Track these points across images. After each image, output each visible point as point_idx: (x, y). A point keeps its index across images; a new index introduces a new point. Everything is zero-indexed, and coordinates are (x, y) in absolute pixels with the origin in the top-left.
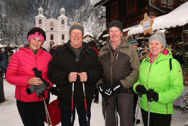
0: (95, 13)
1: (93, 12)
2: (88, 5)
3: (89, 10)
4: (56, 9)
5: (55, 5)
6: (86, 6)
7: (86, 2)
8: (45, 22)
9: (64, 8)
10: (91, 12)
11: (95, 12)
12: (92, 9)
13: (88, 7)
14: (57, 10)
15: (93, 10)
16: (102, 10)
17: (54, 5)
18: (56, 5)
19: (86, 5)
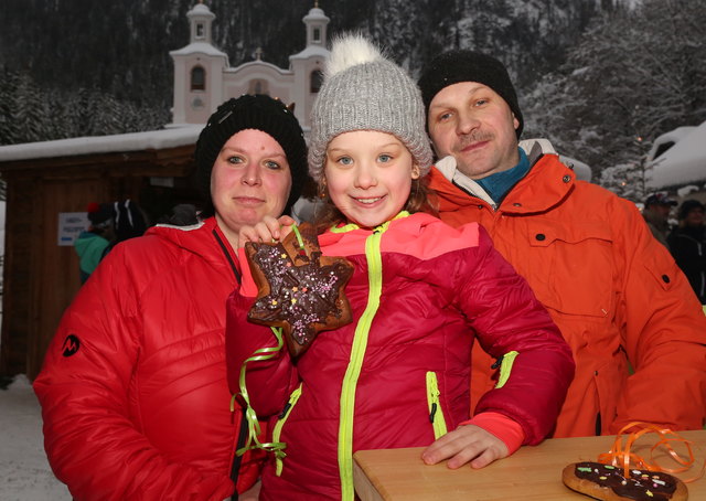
0: (422, 59)
1: (414, 54)
2: (390, 19)
3: (392, 42)
4: (238, 41)
5: (233, 23)
6: (378, 26)
7: (379, 7)
8: (224, 79)
9: (320, 7)
10: (401, 52)
11: (419, 52)
12: (407, 41)
13: (388, 28)
14: (240, 45)
15: (413, 45)
16: (457, 43)
17: (230, 20)
18: (238, 22)
19: (376, 21)
